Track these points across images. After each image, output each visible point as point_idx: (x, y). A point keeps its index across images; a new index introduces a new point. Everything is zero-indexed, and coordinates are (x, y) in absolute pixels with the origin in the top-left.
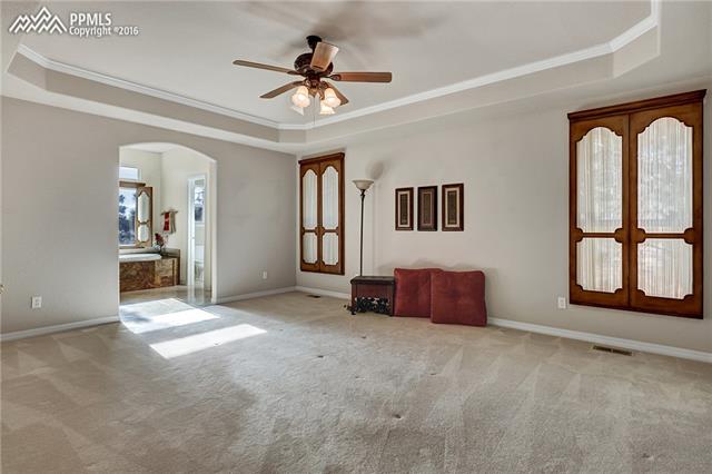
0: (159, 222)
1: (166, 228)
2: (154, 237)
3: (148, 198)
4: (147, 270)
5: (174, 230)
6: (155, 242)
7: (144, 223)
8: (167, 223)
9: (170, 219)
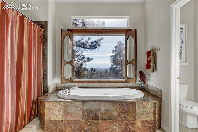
0: (142, 60)
1: (148, 67)
2: (138, 75)
3: (133, 40)
4: (128, 112)
5: (155, 69)
6: (138, 78)
7: (130, 62)
8: (149, 62)
9: (151, 58)
